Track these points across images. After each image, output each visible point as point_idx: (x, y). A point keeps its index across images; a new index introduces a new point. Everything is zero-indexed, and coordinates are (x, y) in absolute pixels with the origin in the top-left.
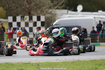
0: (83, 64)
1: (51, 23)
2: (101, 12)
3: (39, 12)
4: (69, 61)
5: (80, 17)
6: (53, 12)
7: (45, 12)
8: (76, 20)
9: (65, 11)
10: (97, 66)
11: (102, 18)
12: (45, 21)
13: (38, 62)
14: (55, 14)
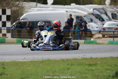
0: (54, 64)
1: (18, 17)
2: (74, 5)
3: (4, 5)
4: (37, 60)
5: (50, 10)
6: (20, 4)
7: (11, 4)
8: (45, 14)
9: (34, 4)
10: (69, 66)
11: (75, 12)
12: (11, 14)
13: (2, 61)
14: (23, 7)
